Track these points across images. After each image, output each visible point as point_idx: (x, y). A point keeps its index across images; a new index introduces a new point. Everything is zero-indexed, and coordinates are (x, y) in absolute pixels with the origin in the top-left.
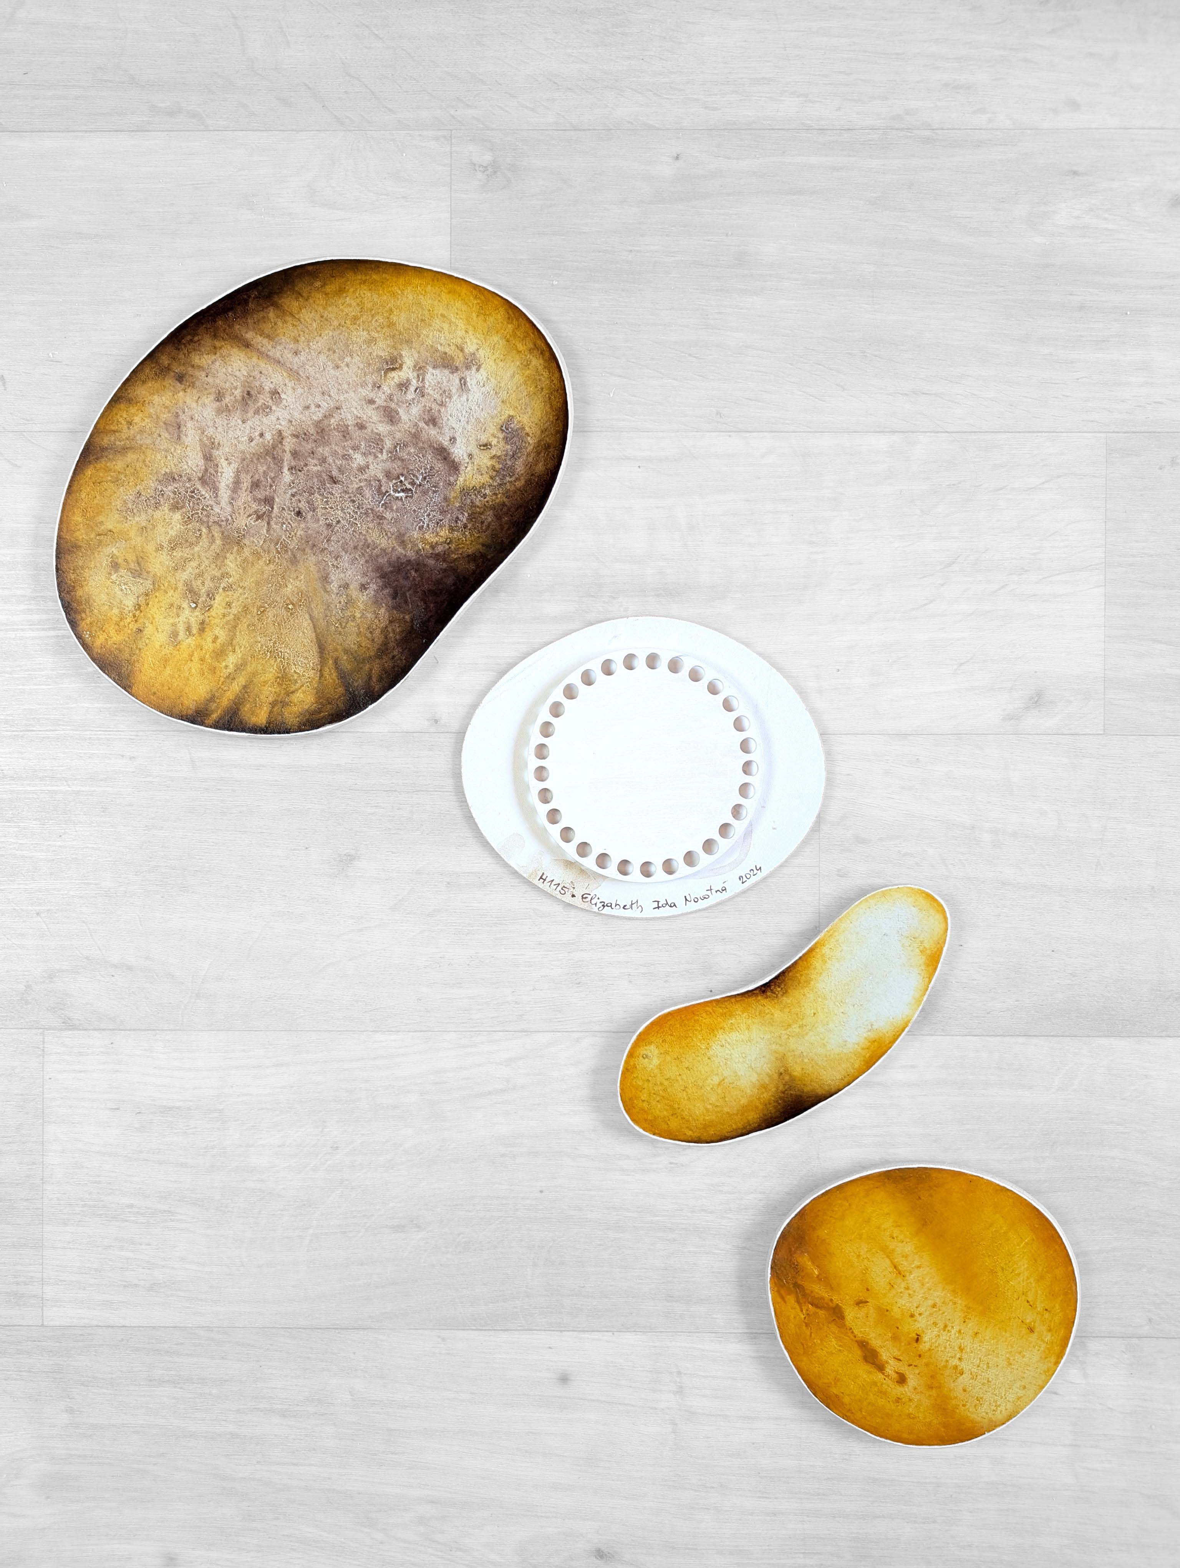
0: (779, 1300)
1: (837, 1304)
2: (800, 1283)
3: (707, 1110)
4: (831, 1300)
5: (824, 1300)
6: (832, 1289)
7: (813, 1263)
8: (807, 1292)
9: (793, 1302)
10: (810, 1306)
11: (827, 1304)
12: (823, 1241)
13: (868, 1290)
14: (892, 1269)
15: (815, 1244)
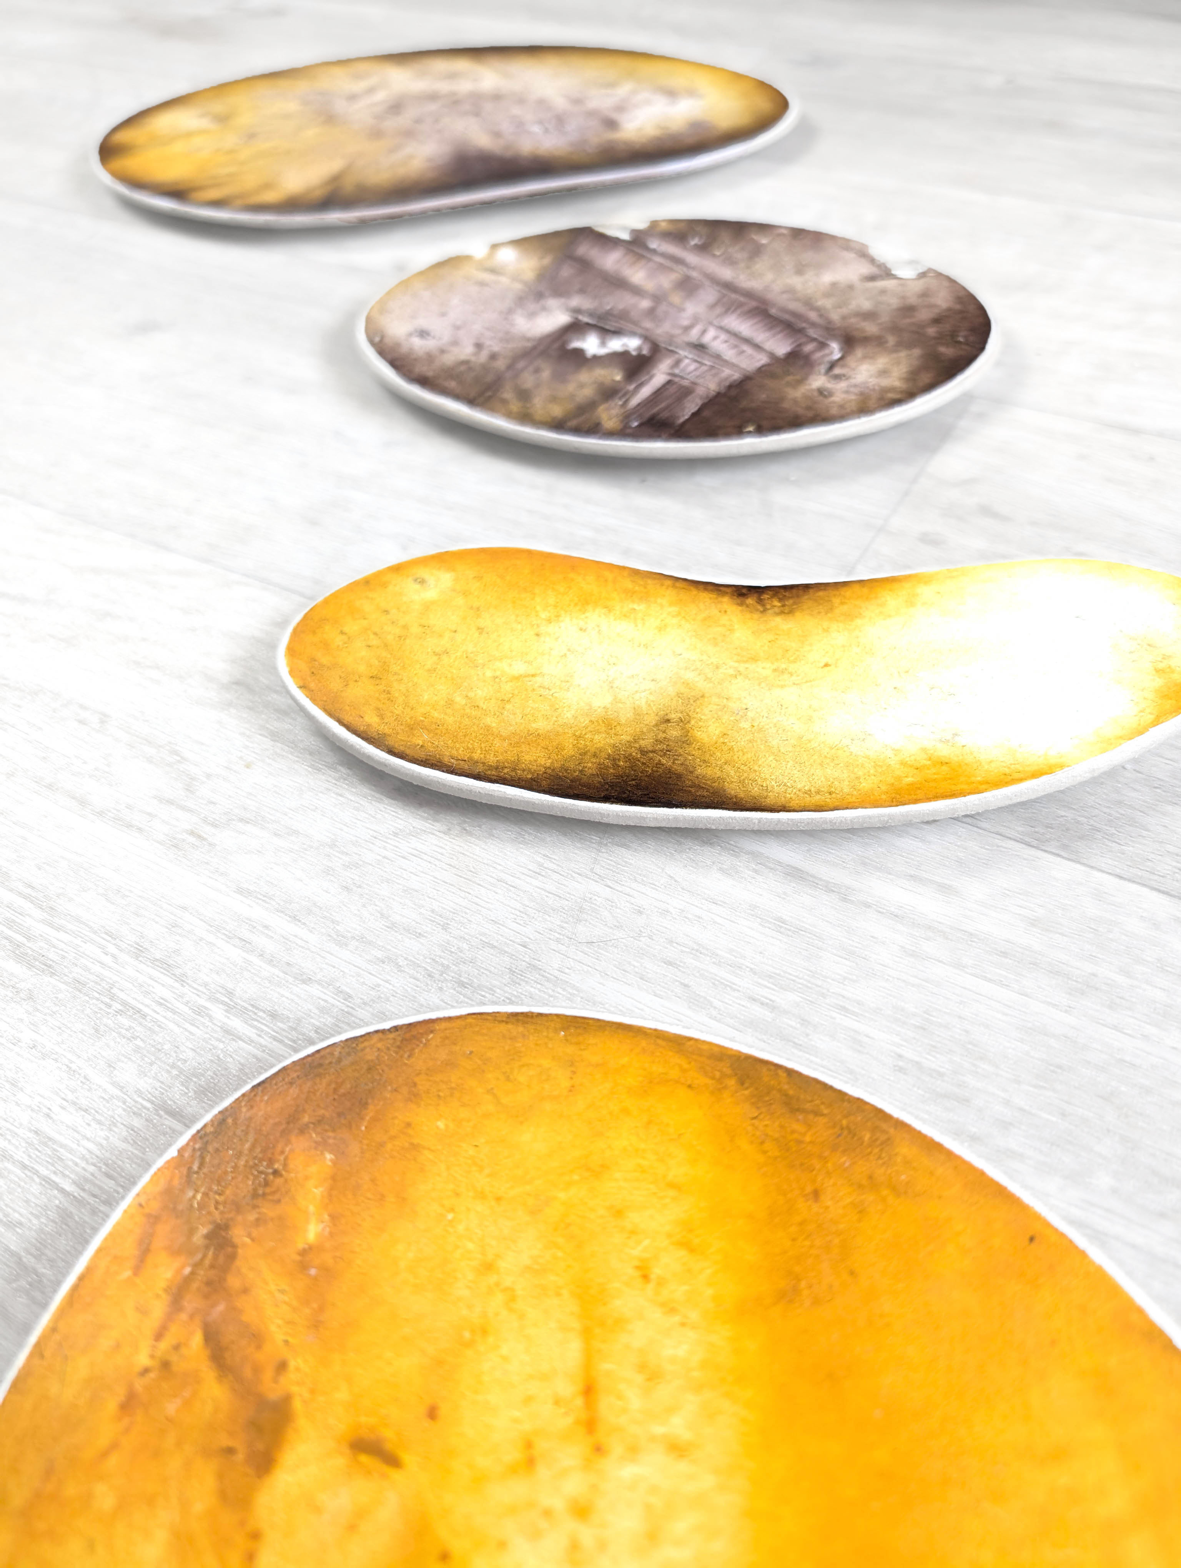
0: (129, 1248)
1: (287, 1399)
2: (238, 1234)
3: (451, 703)
4: (282, 1366)
5: (259, 1347)
6: (316, 1325)
7: (330, 1196)
8: (233, 1282)
9: (163, 1284)
10: (198, 1339)
11: (257, 1370)
12: (415, 1147)
13: (432, 1413)
14: (567, 1388)
15: (382, 1145)
